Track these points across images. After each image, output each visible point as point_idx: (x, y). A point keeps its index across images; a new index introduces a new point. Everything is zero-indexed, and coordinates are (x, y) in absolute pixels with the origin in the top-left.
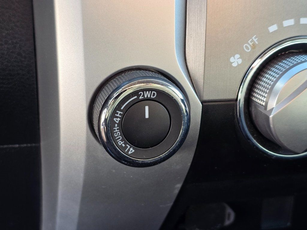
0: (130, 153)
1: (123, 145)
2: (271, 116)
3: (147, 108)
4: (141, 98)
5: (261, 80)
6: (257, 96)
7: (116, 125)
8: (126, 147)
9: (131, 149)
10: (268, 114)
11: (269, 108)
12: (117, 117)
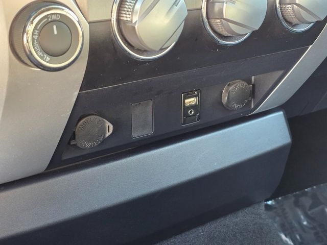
0: (47, 60)
1: (42, 55)
2: (136, 27)
3: (55, 27)
4: (50, 20)
5: (125, 5)
6: (124, 15)
7: (35, 41)
8: (44, 57)
9: (48, 58)
10: (134, 25)
11: (134, 22)
12: (35, 35)
